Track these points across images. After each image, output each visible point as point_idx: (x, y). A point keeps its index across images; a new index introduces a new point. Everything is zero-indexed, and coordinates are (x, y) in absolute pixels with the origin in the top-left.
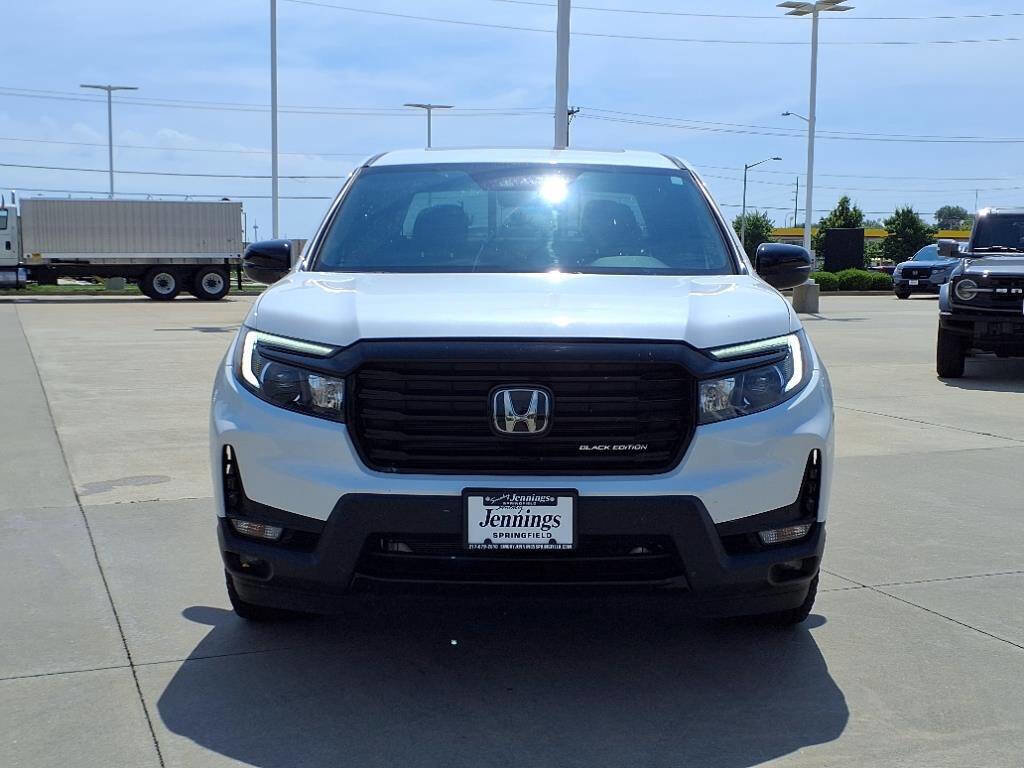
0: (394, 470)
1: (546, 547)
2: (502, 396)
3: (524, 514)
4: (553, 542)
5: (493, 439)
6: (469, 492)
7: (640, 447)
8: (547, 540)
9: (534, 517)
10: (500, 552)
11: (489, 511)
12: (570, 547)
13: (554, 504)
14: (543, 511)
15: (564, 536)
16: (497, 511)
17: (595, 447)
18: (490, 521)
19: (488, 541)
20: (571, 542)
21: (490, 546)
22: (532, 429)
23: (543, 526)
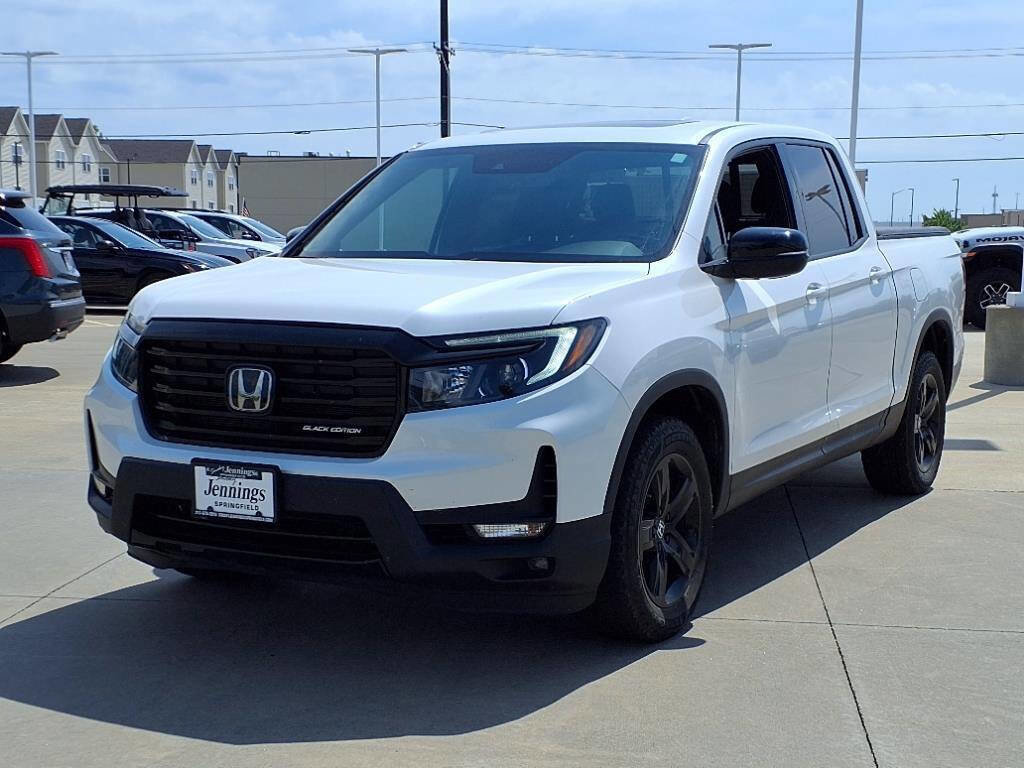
0: (166, 438)
1: (254, 519)
2: (237, 373)
3: (237, 486)
4: (259, 514)
5: (228, 414)
6: (197, 462)
7: (356, 431)
8: (254, 512)
9: (245, 490)
10: (218, 520)
11: (211, 481)
12: (271, 521)
13: (259, 478)
14: (251, 484)
15: (268, 509)
16: (218, 482)
17: (315, 428)
18: (212, 490)
19: (210, 509)
20: (272, 516)
21: (212, 514)
22: (258, 408)
23: (252, 498)
